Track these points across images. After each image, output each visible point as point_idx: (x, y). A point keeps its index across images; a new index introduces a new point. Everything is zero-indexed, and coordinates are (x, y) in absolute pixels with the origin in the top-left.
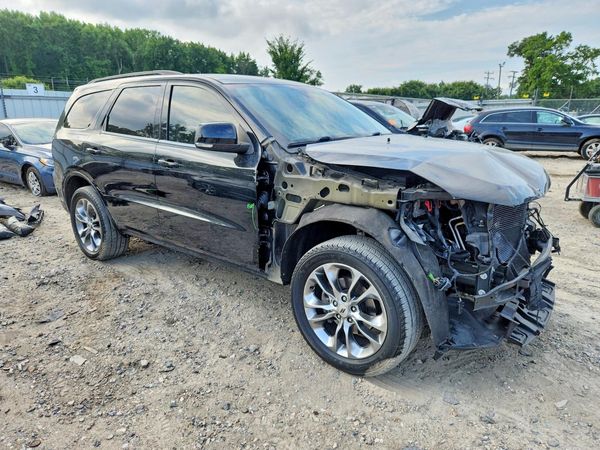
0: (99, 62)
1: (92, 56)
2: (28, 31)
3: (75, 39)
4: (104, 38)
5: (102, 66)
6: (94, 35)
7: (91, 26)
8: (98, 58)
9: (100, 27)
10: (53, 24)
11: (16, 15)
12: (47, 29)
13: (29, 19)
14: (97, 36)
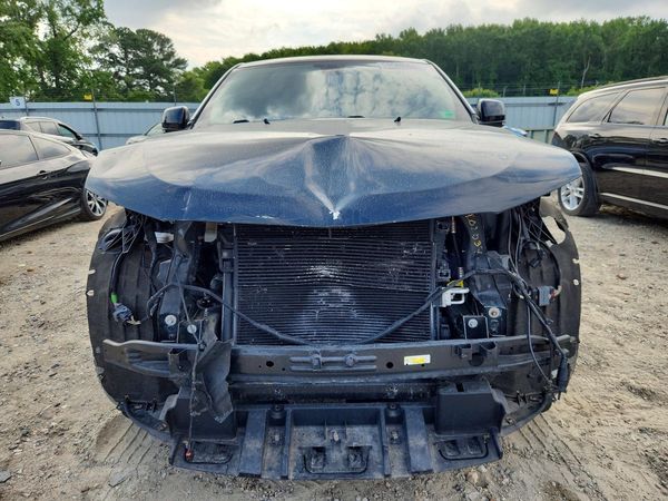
0: (561, 64)
1: (557, 58)
2: (498, 41)
3: (543, 43)
4: (575, 37)
5: (566, 69)
6: (564, 35)
7: (564, 25)
8: (563, 60)
9: (574, 25)
10: (523, 31)
11: (492, 28)
12: (516, 37)
13: (501, 30)
14: (567, 35)
